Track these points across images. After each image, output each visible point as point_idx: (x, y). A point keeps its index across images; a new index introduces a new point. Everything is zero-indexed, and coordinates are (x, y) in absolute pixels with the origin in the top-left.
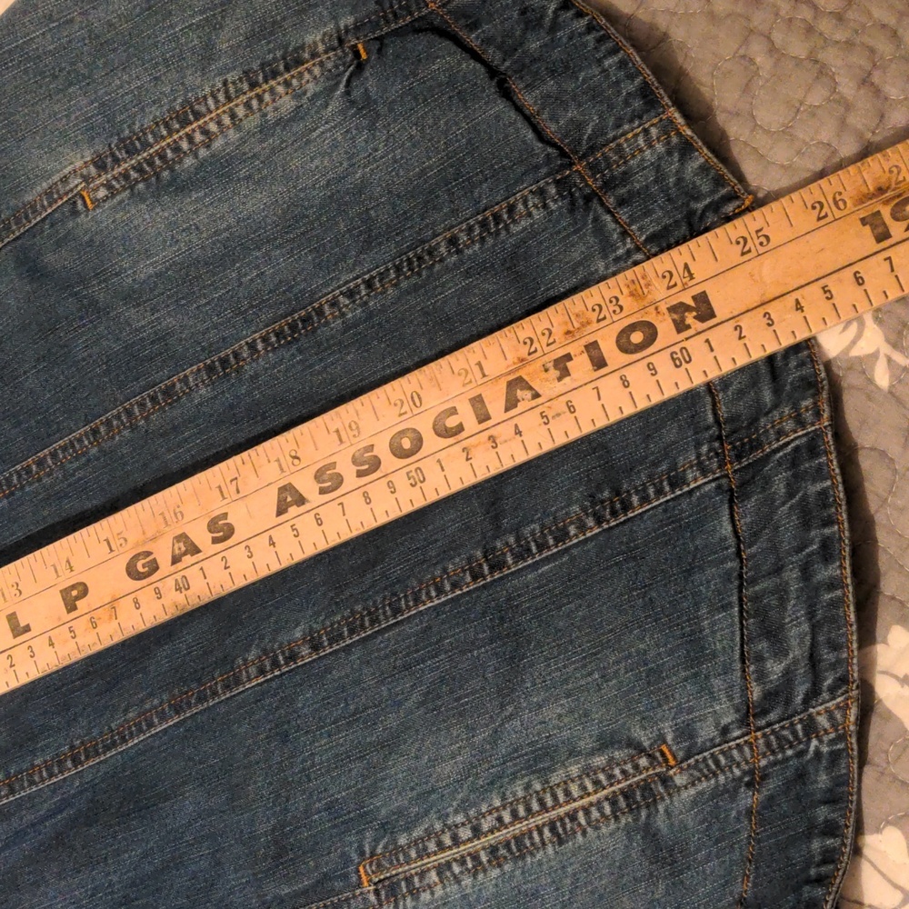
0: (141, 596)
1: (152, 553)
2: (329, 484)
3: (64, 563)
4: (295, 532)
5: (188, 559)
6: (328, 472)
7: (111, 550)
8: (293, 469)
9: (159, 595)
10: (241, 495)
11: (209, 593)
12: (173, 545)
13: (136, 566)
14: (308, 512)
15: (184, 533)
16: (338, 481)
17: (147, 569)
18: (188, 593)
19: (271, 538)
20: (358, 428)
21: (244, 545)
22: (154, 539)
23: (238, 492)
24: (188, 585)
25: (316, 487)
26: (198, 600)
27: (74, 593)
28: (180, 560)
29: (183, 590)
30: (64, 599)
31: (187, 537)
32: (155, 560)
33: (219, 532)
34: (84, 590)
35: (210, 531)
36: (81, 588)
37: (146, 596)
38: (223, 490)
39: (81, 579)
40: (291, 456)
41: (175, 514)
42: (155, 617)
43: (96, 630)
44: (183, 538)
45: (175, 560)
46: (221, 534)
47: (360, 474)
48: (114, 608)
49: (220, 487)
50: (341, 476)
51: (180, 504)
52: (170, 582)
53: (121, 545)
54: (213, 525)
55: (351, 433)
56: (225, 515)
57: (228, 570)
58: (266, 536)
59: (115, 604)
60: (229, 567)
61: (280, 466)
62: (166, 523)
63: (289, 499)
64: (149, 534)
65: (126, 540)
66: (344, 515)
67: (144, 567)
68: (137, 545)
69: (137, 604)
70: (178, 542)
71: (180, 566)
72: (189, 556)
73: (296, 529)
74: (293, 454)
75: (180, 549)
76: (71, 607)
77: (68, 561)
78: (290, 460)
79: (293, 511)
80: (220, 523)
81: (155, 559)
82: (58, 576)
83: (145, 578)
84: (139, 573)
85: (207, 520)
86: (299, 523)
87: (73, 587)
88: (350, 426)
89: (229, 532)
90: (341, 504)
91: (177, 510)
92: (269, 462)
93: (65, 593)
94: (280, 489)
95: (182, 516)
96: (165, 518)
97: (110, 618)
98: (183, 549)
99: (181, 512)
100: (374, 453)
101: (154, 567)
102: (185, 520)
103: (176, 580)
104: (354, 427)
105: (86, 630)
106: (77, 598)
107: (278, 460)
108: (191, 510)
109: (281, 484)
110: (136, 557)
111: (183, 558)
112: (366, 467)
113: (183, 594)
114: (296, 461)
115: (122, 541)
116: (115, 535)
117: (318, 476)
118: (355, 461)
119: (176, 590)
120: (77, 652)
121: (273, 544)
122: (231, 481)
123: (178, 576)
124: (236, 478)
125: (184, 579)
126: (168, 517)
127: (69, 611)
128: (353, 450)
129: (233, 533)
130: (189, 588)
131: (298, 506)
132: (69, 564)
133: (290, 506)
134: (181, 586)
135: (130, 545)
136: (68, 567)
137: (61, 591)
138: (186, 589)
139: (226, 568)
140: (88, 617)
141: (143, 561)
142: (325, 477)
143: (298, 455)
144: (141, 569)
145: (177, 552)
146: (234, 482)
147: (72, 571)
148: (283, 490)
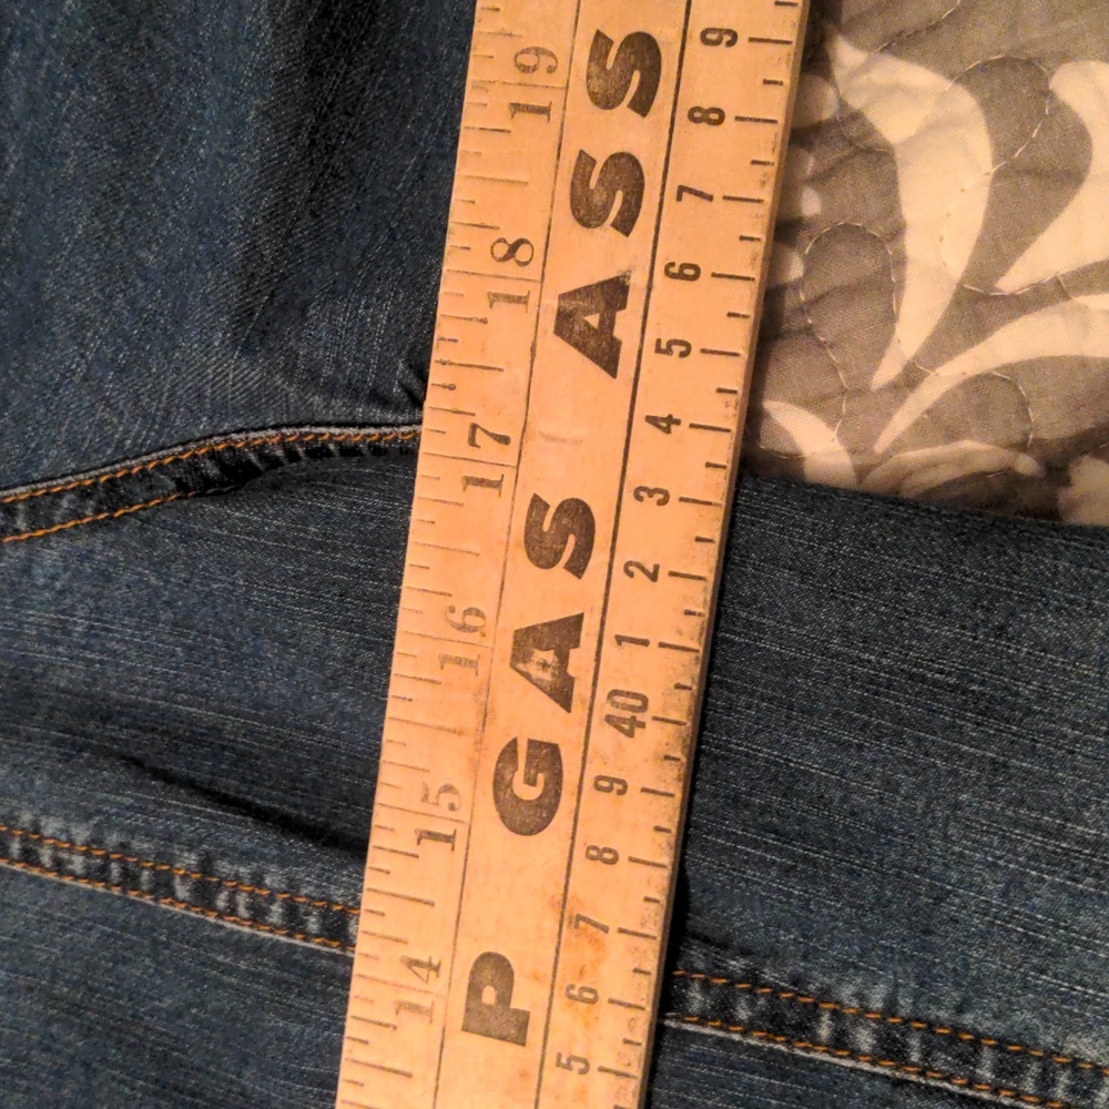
0: (591, 834)
1: (515, 740)
2: (619, 195)
3: (408, 978)
4: (677, 349)
5: (579, 661)
6: (593, 183)
7: (449, 839)
8: (533, 271)
9: (613, 786)
10: (515, 438)
11: (687, 657)
12: (527, 676)
13: (519, 800)
14: (649, 289)
15: (517, 631)
16: (626, 170)
17: (541, 777)
18: (654, 708)
19: (652, 420)
20: (538, 51)
21: (628, 496)
22: (485, 716)
23: (504, 440)
24: (636, 696)
25: (606, 234)
26: (685, 694)
27: (489, 996)
28: (570, 681)
29: (640, 717)
30: (487, 1034)
31: (531, 630)
32: (533, 744)
33: (565, 543)
34: (495, 968)
35: (550, 565)
36: (488, 973)
37: (601, 819)
38: (480, 476)
39: (470, 953)
40: (505, 258)
41: (463, 628)
42: (658, 829)
43: (603, 999)
44: (526, 641)
45: (562, 694)
46: (572, 539)
47: (642, 105)
48: (580, 918)
49: (469, 481)
50: (621, 155)
51: (449, 602)
52: (603, 735)
53: (452, 807)
54: (541, 552)
55: (540, 77)
56: (538, 504)
57: (662, 574)
58: (642, 429)
59: (573, 908)
60: (657, 568)
61: (510, 299)
62: (472, 664)
63: (594, 320)
64: (470, 721)
65: (448, 789)
66: (710, 198)
67: (531, 782)
68: (475, 766)
69: (605, 856)
70: (526, 658)
71: (581, 690)
72: (573, 653)
73: (671, 343)
74: (502, 250)
75: (545, 665)
76: (516, 1029)
77: (413, 963)
78: (510, 267)
79: (625, 326)
80: (546, 526)
81: (531, 743)
82: (429, 1013)
83: (558, 795)
84: (538, 804)
85: (522, 554)
86: (659, 330)
87: (474, 990)
88: (525, 69)
89: (578, 515)
90: (682, 190)
91: (457, 618)
92: (484, 321)
93: (477, 1021)
94: (559, 331)
95: (478, 613)
96: (458, 661)
97: (596, 942)
98: (549, 656)
99: (468, 612)
100: (617, 37)
101: (547, 756)
102: (490, 614)
103: (609, 719)
104: (529, 60)
105: (587, 1025)
106: (504, 998)
107: (494, 298)
108: (478, 587)
109: (549, 322)
110: (500, 784)
111: (571, 671)
112: (636, 77)
113: (651, 725)
114: (523, 253)
115: (446, 799)
116: (419, 807)
117: (587, 213)
118: (606, 101)
119: (630, 734)
120: (623, 1081)
121: (672, 420)
122: (472, 442)
123: (603, 707)
124: (474, 427)
125: (619, 699)
126: (457, 651)
127: (521, 1040)
128: (579, 92)
129: (587, 509)
130: (645, 700)
131: (623, 306)
132: (418, 963)
133: (612, 326)
134: (628, 714)
135: (463, 786)
136: (423, 972)
137: (466, 1029)
138: (644, 708)
139: (654, 577)
140: (559, 1001)
141: (519, 776)
142: (598, 199)
143: (511, 241)
144: (531, 793)
145: (547, 676)
146: (480, 437)
147: (437, 969)
148: (565, 323)
